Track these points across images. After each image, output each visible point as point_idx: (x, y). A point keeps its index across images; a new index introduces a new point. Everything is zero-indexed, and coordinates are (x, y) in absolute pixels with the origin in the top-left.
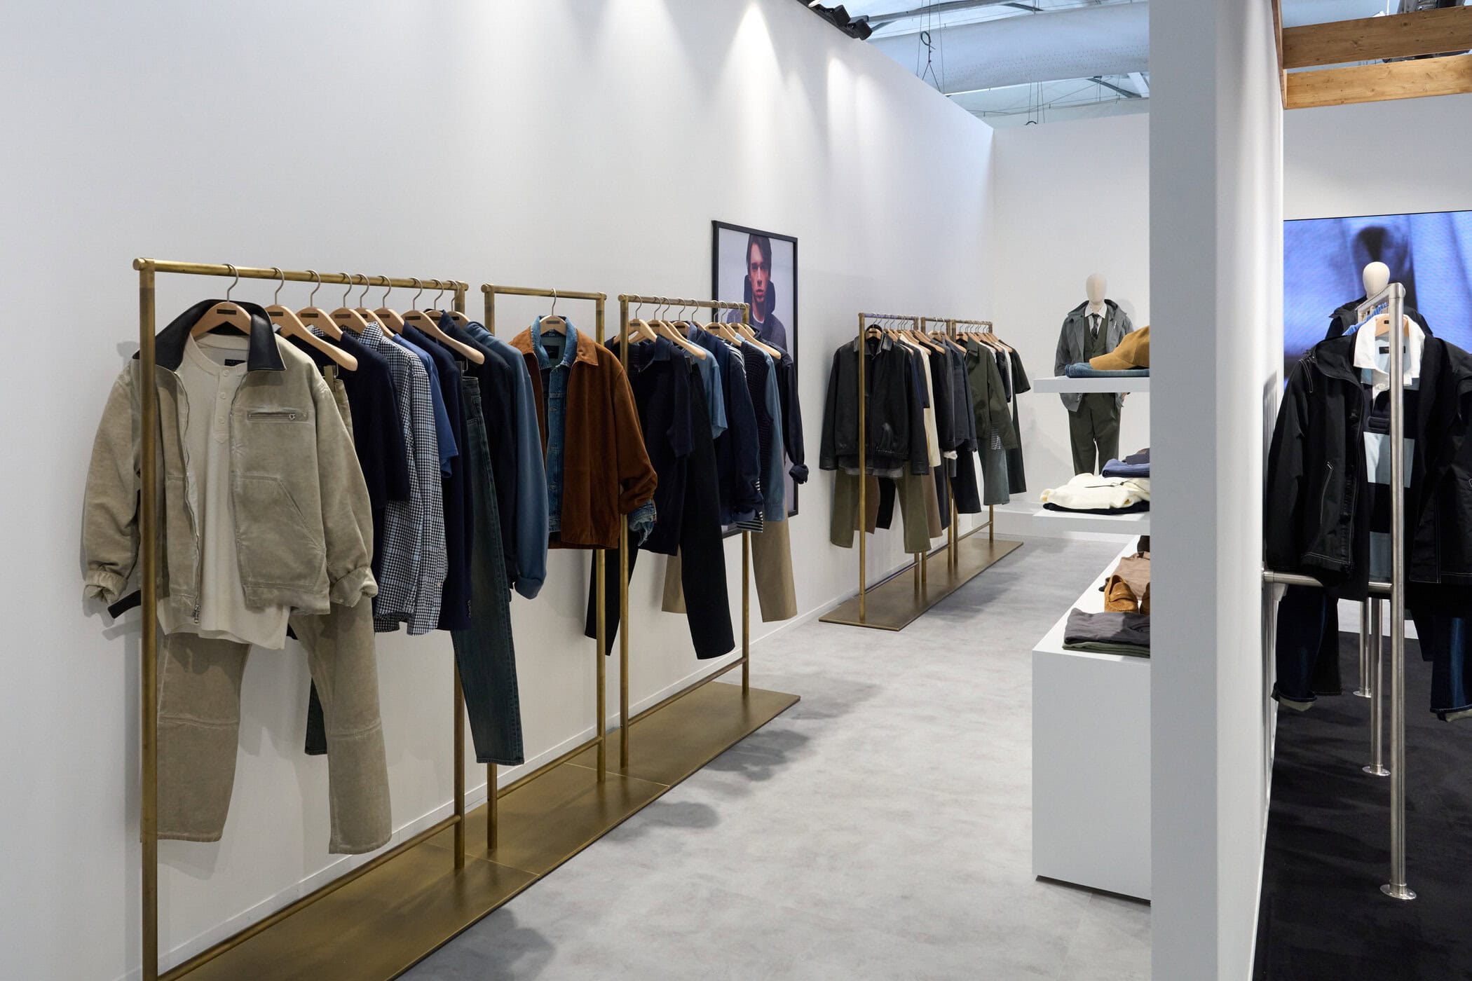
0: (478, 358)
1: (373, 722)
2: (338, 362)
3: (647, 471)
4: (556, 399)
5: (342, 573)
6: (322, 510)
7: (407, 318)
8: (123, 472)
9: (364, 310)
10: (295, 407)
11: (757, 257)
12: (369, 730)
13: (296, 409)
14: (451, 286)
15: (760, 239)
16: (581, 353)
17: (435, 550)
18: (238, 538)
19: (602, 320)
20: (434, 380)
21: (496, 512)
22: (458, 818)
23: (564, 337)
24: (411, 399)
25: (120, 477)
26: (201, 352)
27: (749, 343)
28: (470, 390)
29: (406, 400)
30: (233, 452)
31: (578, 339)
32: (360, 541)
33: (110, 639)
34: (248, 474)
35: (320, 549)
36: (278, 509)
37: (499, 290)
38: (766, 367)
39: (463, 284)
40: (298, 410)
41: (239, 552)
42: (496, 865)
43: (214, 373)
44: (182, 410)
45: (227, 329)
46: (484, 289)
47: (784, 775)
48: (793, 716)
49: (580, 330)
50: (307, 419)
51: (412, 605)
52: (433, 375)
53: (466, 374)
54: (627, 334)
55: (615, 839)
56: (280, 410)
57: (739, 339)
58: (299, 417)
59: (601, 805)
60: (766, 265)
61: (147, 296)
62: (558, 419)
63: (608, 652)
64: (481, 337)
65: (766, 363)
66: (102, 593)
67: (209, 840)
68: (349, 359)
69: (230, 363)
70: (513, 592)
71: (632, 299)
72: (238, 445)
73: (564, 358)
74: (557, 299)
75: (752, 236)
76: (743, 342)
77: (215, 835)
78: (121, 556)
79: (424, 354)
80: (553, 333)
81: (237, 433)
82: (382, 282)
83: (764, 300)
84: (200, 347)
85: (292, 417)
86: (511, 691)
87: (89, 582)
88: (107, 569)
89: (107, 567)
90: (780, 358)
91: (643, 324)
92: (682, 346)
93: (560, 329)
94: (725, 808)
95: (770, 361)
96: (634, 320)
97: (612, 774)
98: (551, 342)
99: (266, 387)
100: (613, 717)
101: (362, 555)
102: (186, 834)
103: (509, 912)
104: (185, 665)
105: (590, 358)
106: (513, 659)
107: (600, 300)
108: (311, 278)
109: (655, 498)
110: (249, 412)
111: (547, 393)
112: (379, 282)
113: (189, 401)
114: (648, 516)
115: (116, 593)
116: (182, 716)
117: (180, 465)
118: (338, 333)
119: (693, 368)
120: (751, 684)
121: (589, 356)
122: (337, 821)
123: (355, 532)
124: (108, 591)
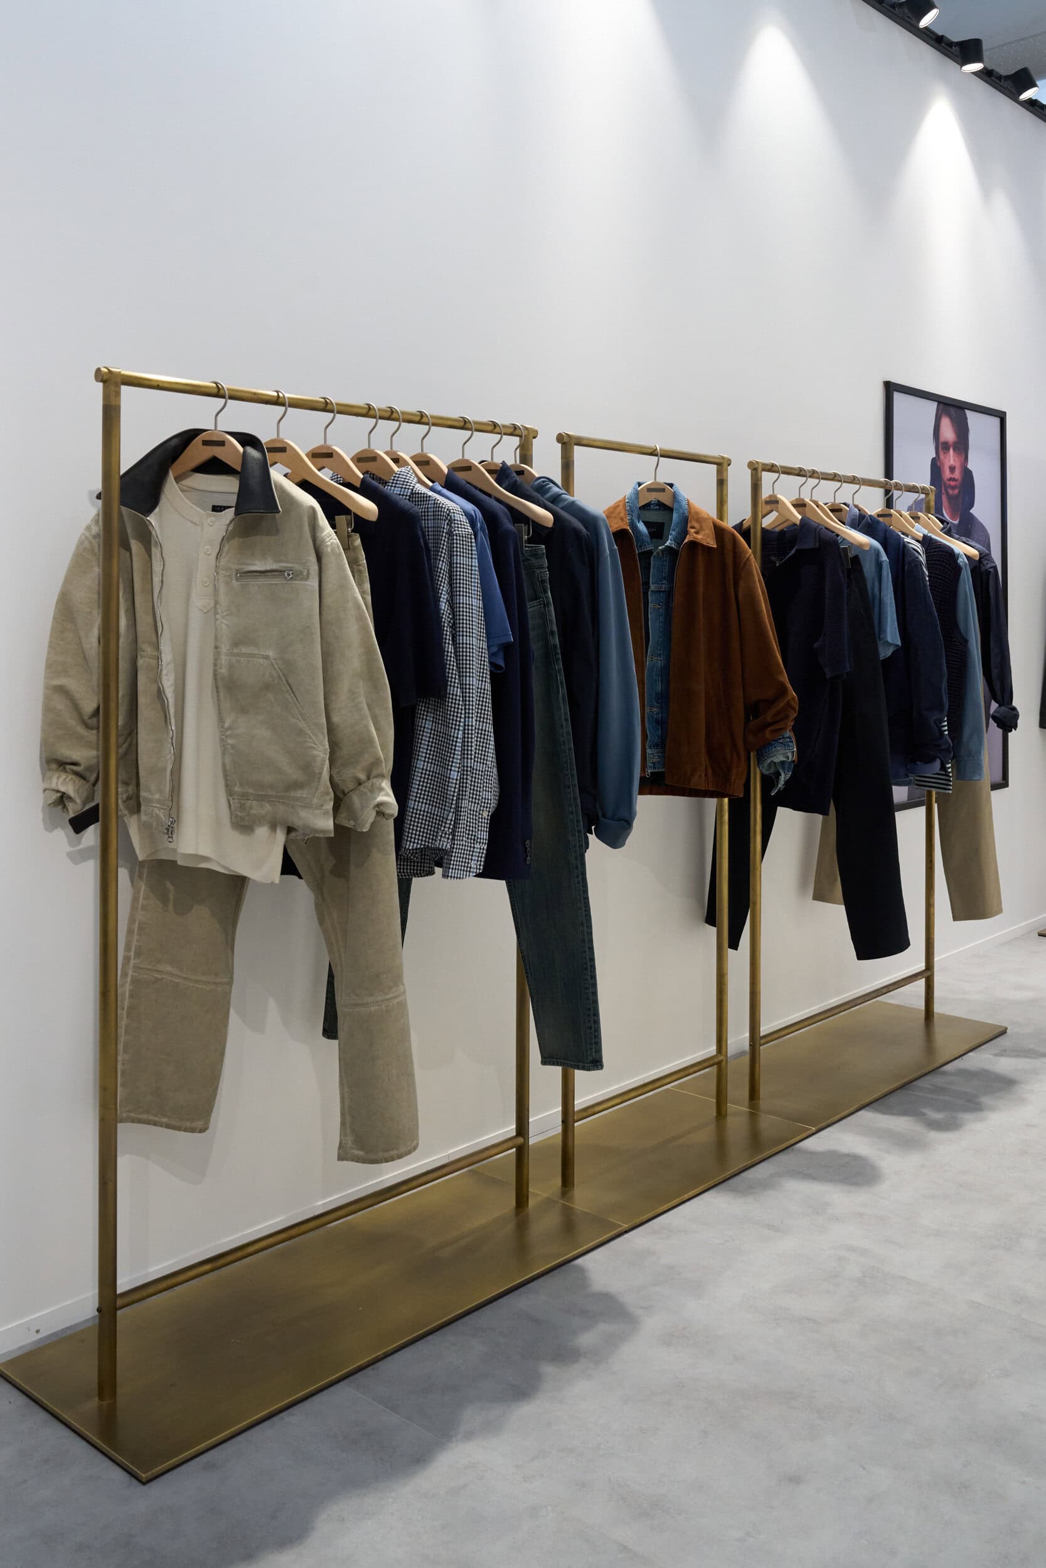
0: (545, 518)
1: (394, 990)
2: (353, 509)
3: (783, 691)
4: (660, 592)
5: (351, 785)
6: (325, 699)
7: (454, 468)
8: (86, 646)
9: (395, 453)
10: (293, 563)
11: (948, 433)
12: (388, 1000)
13: (294, 565)
14: (514, 431)
15: (952, 411)
16: (692, 530)
17: (480, 767)
18: (224, 732)
19: (725, 492)
20: (482, 543)
21: (567, 728)
22: (520, 1140)
23: (670, 510)
24: (451, 564)
25: (83, 652)
26: (183, 496)
27: (934, 537)
28: (534, 561)
29: (443, 566)
30: (218, 622)
31: (690, 512)
32: (374, 742)
33: (76, 862)
34: (235, 651)
35: (321, 751)
36: (270, 696)
37: (581, 442)
38: (958, 569)
39: (531, 429)
40: (297, 567)
41: (224, 753)
42: (571, 1208)
43: (198, 523)
44: (157, 567)
45: (214, 467)
46: (560, 438)
47: (979, 1126)
48: (997, 1052)
49: (691, 501)
50: (307, 578)
51: (448, 839)
52: (480, 534)
53: (529, 541)
54: (760, 517)
55: (735, 1190)
56: (275, 566)
57: (919, 531)
58: (297, 575)
59: (721, 1144)
60: (962, 445)
61: (111, 415)
62: (662, 619)
63: (734, 944)
64: (552, 496)
65: (957, 563)
66: (62, 800)
67: (193, 1130)
68: (367, 507)
69: (217, 509)
70: (592, 838)
71: (768, 468)
72: (224, 614)
73: (670, 537)
74: (661, 459)
75: (941, 406)
76: (924, 535)
77: (199, 1124)
78: (83, 754)
79: (470, 507)
80: (657, 505)
81: (223, 599)
82: (420, 419)
83: (959, 492)
84: (182, 491)
85: (289, 575)
86: (586, 969)
87: (47, 786)
88: (68, 770)
89: (68, 767)
90: (977, 559)
91: (783, 502)
92: (839, 533)
93: (665, 499)
94: (889, 1162)
95: (963, 560)
96: (770, 496)
97: (737, 1107)
98: (654, 516)
99: (258, 538)
100: (738, 1038)
101: (377, 762)
102: (165, 1120)
103: (581, 1270)
104: (164, 900)
105: (707, 538)
106: (590, 927)
107: (722, 465)
108: (325, 407)
109: (794, 729)
110: (237, 571)
111: (646, 584)
112: (417, 419)
113: (164, 556)
114: (785, 753)
115: (78, 801)
116: (160, 967)
117: (155, 640)
118: (358, 477)
119: (853, 562)
120: (938, 1008)
121: (704, 535)
122: (348, 1117)
123: (368, 731)
124: (69, 798)
